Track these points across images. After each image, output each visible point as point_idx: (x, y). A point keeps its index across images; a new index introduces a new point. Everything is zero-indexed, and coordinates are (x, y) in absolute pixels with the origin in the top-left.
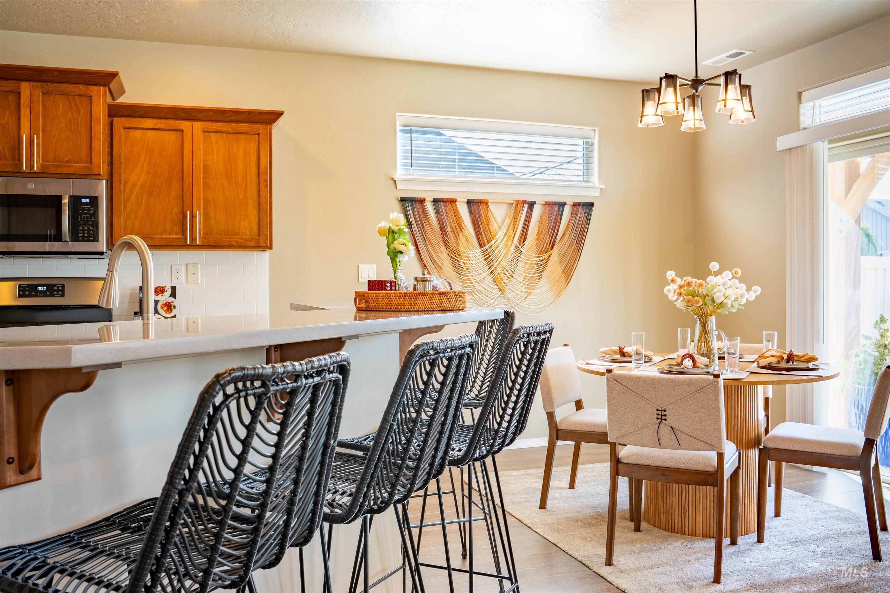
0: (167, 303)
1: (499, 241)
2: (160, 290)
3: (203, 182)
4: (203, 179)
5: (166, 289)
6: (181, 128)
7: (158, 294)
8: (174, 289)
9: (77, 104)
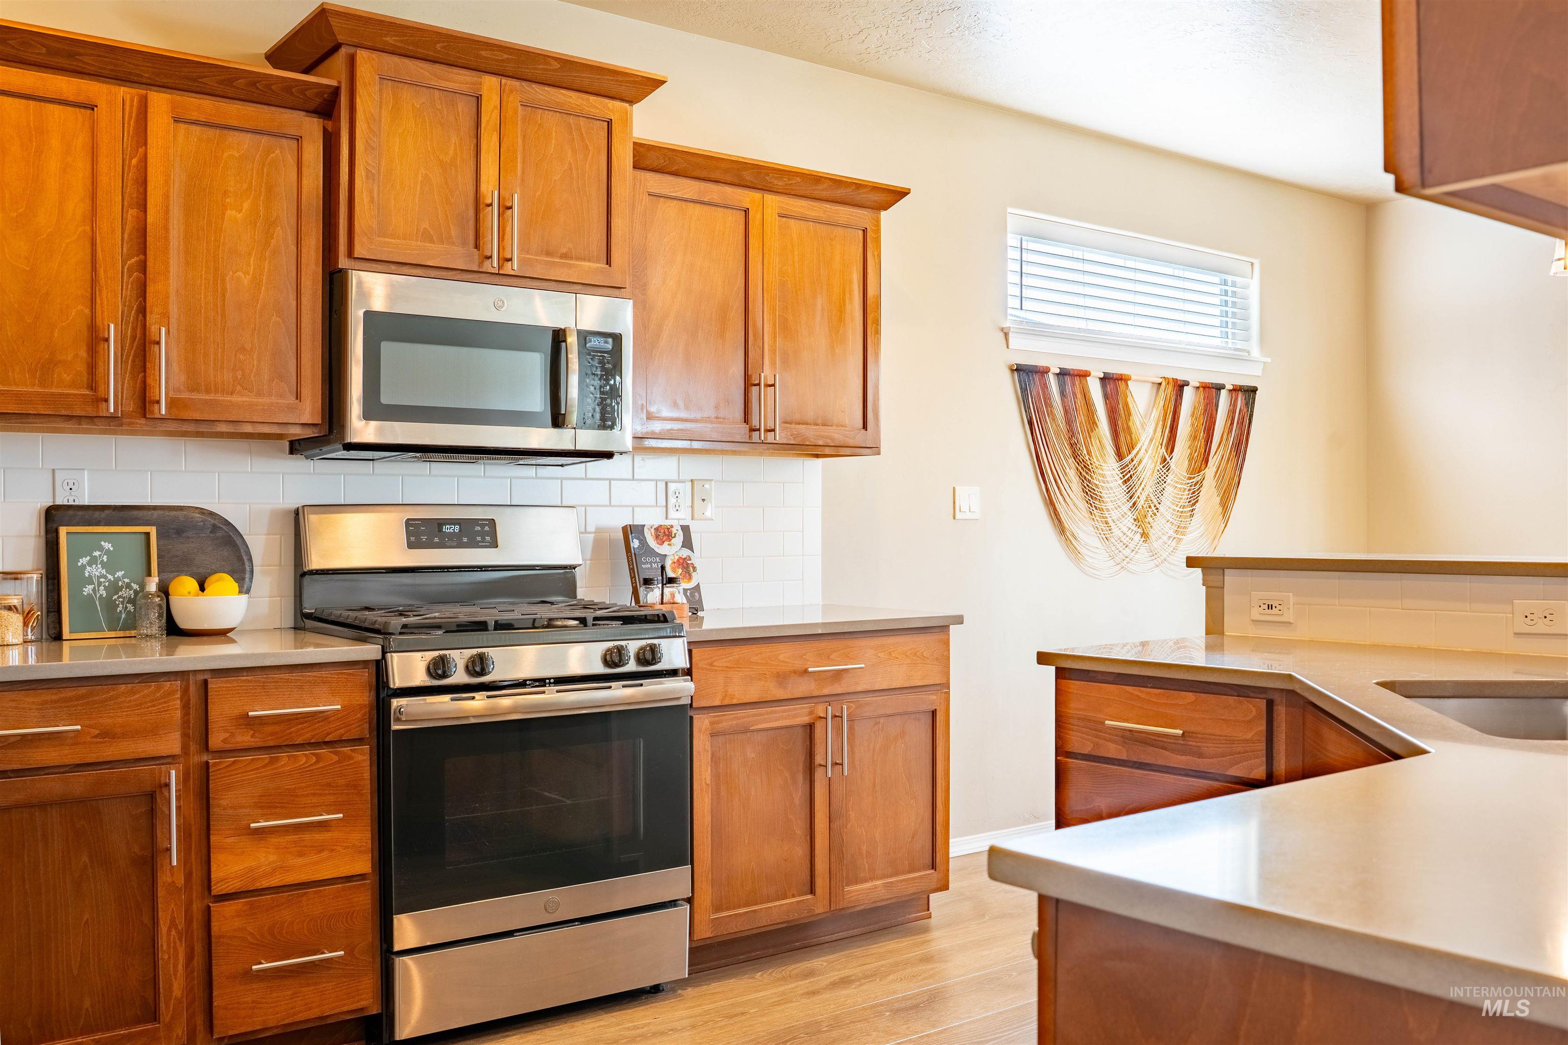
0: (681, 561)
2: (664, 532)
5: (674, 530)
6: (746, 205)
7: (664, 542)
8: (686, 529)
9: (582, 134)
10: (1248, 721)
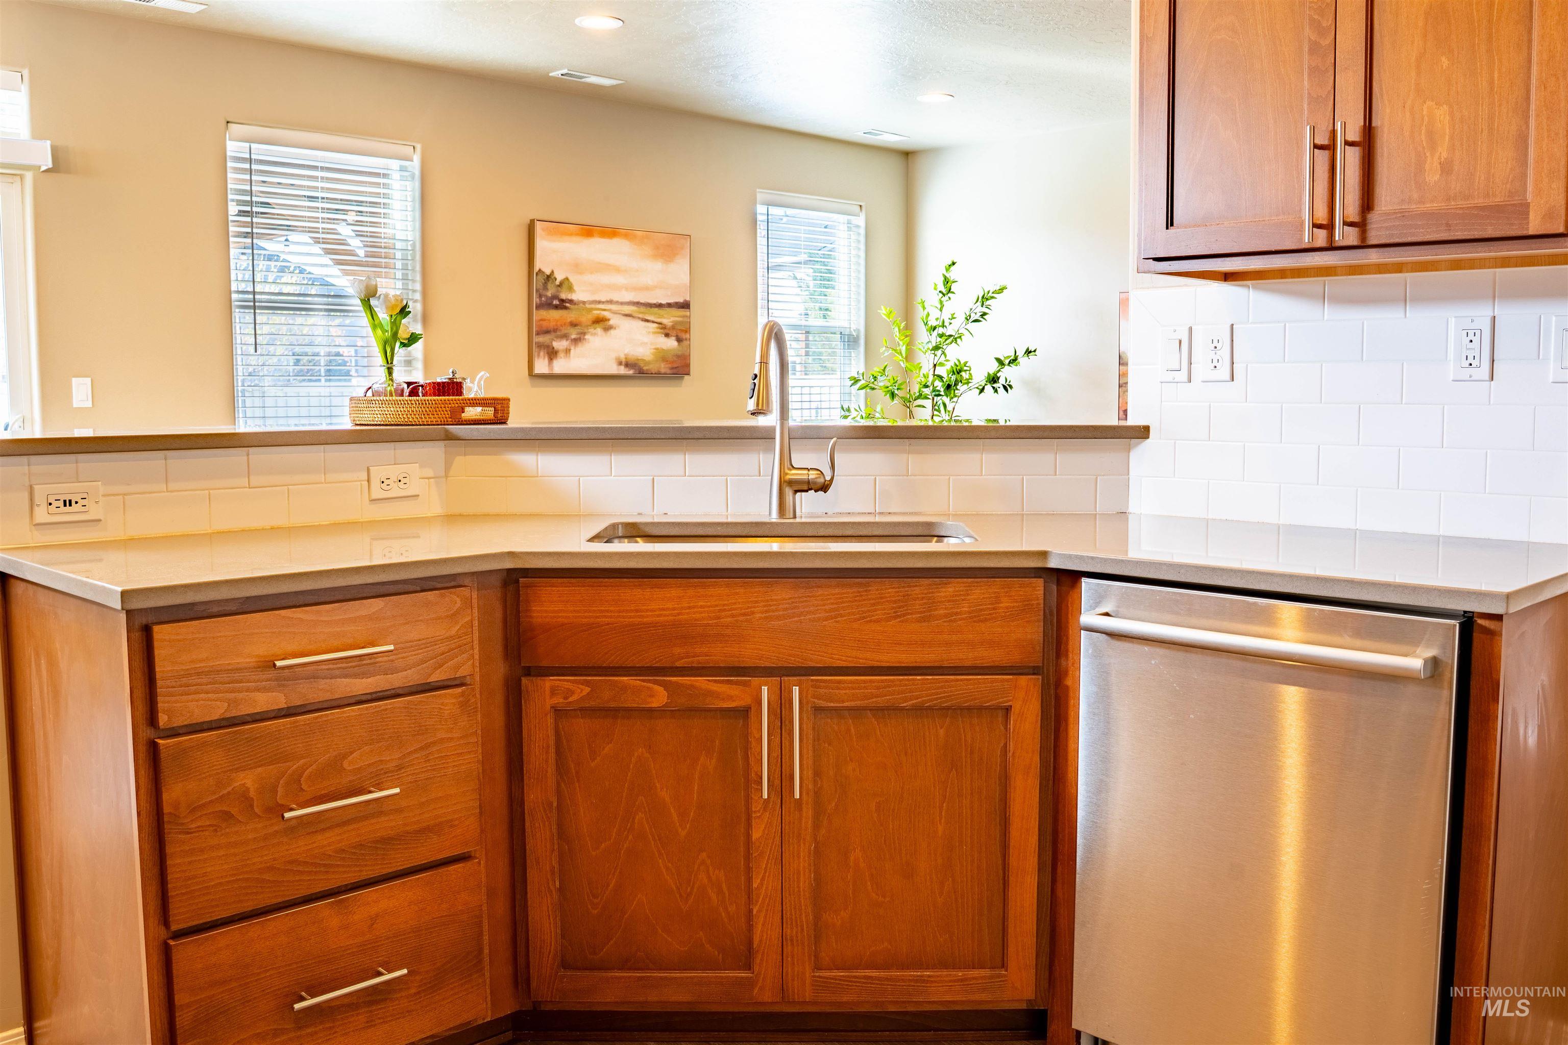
10: (452, 615)
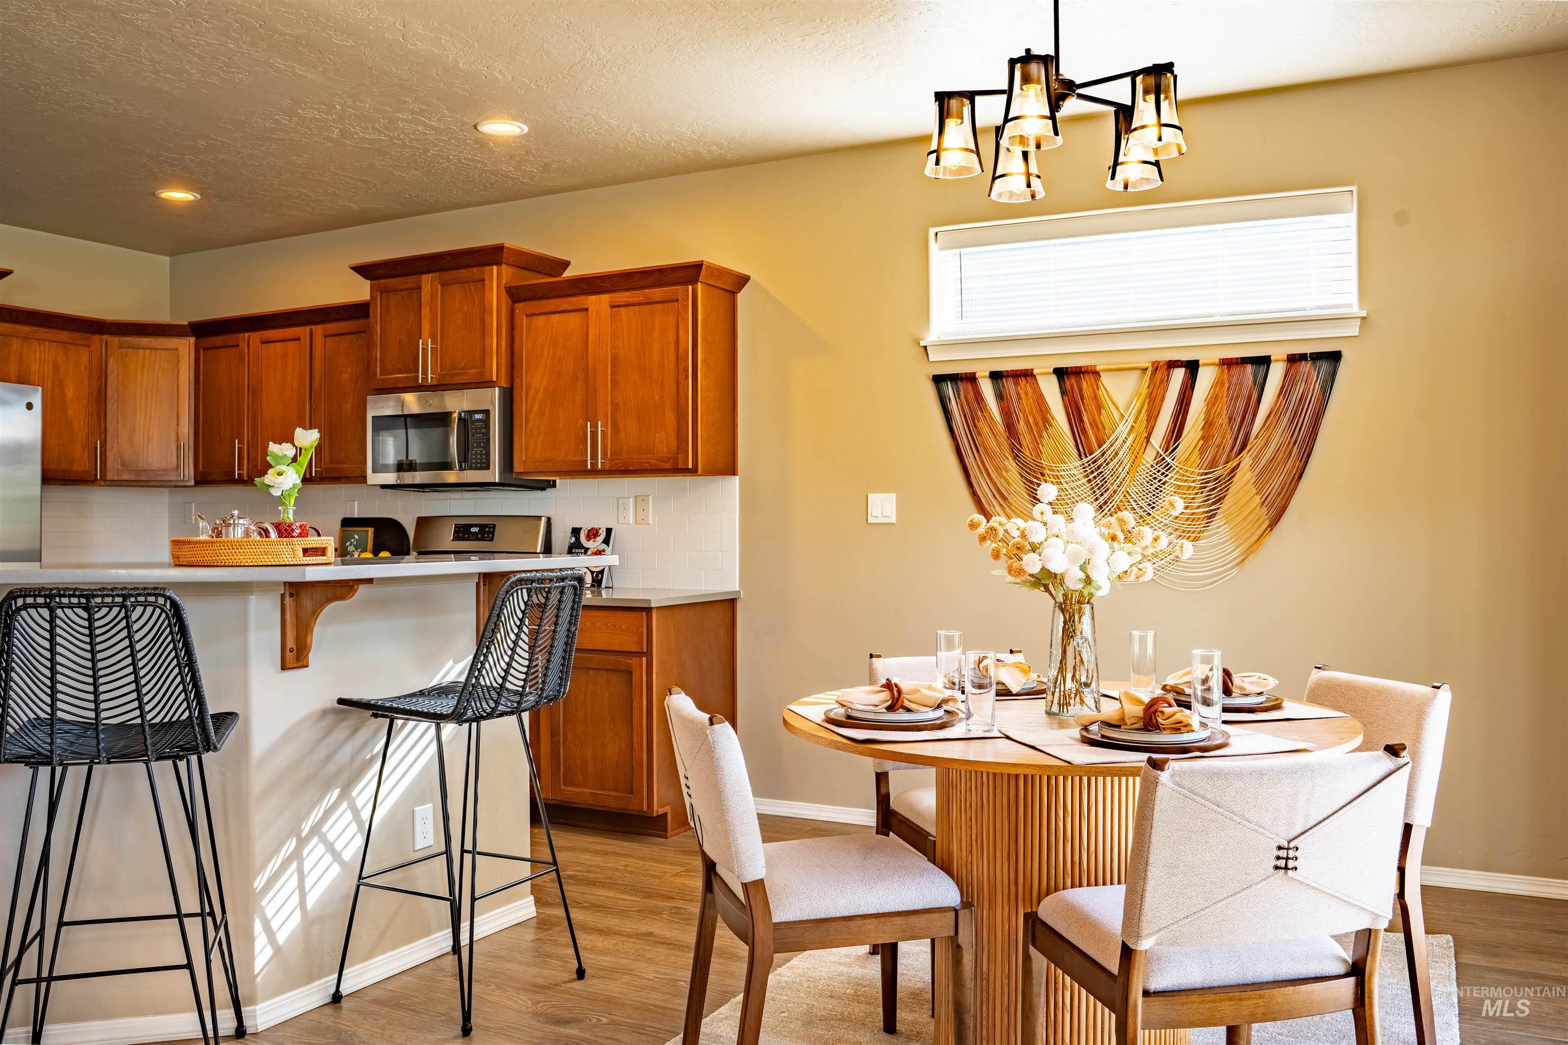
1: (1120, 441)
2: (593, 533)
3: (612, 379)
4: (611, 375)
5: (600, 531)
6: (585, 306)
7: (591, 539)
8: (609, 531)
9: (472, 292)
